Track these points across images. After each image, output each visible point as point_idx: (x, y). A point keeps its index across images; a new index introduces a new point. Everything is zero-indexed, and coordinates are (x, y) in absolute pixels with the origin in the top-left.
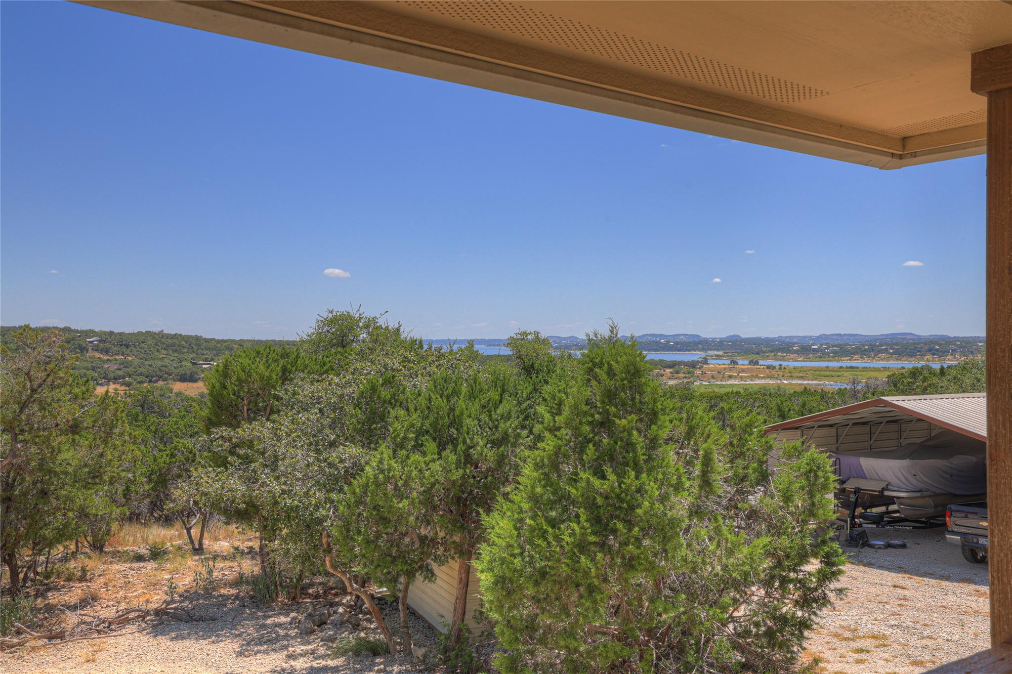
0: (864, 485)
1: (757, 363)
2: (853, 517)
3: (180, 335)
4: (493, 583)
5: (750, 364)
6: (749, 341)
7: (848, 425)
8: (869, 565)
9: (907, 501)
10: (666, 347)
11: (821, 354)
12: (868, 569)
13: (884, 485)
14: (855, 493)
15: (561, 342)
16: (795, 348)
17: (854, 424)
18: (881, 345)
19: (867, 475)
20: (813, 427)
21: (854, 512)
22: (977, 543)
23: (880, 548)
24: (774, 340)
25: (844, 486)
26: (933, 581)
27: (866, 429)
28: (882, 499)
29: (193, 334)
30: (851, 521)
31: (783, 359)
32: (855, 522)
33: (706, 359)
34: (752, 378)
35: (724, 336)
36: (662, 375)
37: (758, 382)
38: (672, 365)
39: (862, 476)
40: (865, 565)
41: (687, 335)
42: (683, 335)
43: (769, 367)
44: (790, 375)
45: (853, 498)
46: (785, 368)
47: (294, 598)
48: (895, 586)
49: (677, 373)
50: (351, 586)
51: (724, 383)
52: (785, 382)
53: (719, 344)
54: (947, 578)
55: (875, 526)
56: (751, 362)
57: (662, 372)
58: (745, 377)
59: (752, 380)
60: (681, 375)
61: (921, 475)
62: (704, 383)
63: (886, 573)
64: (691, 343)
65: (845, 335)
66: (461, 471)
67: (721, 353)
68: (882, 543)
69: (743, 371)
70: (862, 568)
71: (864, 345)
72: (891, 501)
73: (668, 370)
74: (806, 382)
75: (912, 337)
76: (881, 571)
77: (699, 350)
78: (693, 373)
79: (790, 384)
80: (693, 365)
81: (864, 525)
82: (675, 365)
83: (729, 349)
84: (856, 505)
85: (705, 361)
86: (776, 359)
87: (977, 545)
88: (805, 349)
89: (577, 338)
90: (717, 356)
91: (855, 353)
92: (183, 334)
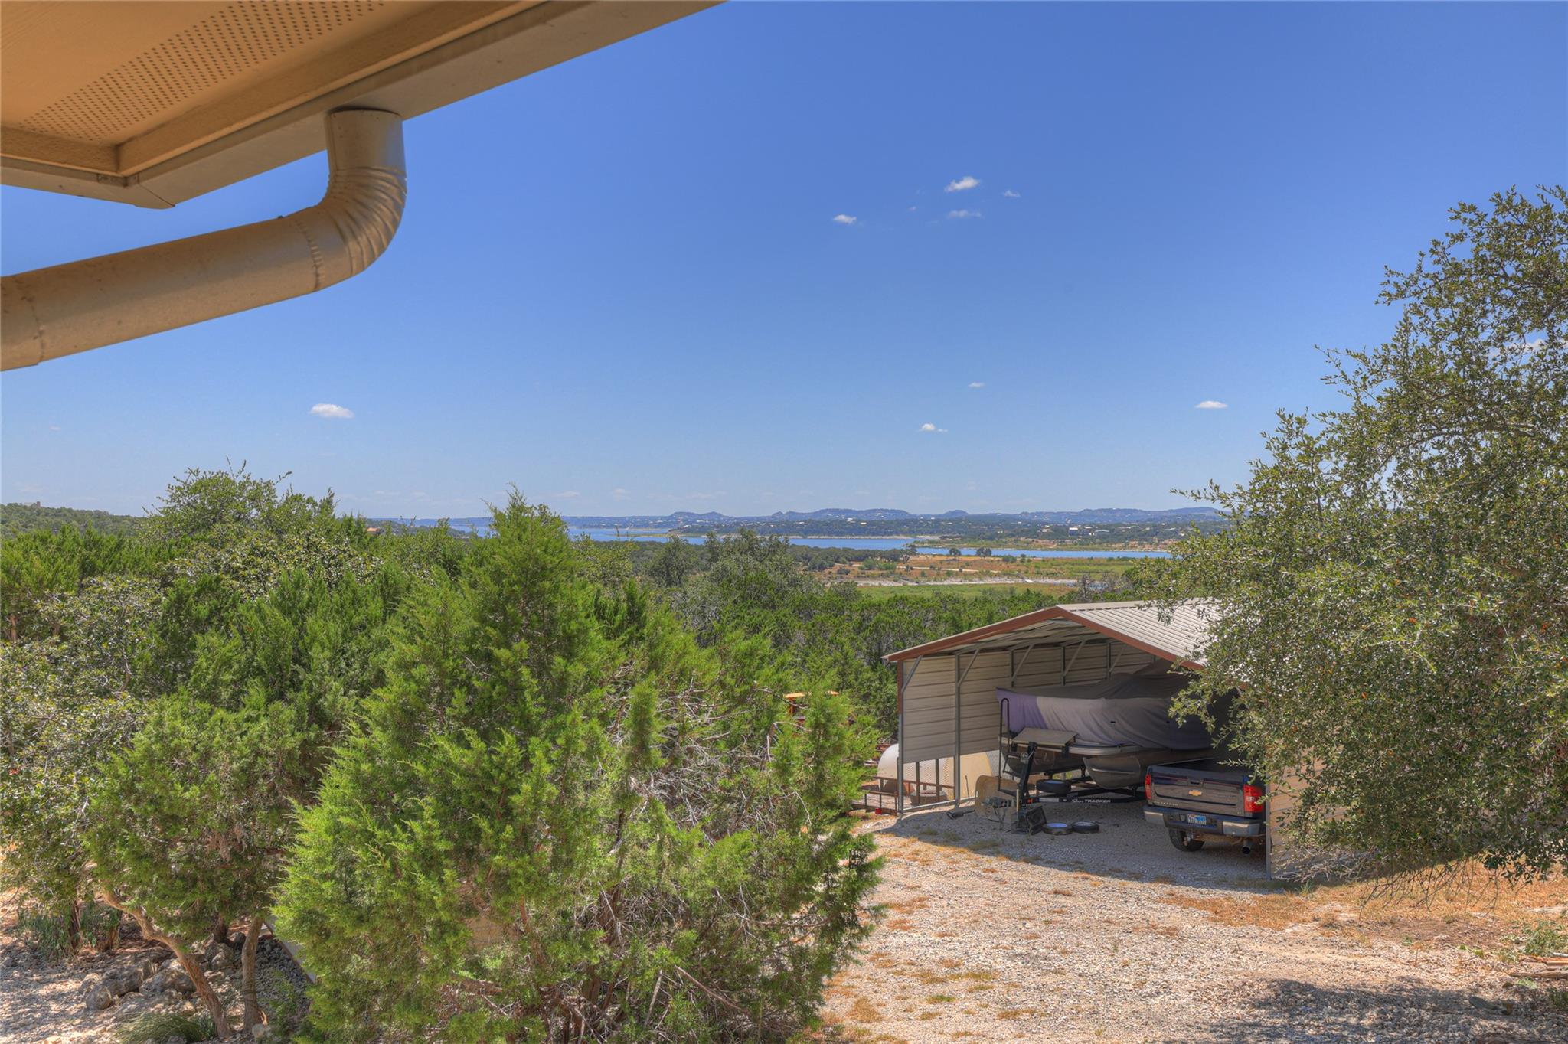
0: (1042, 738)
1: (988, 553)
2: (1025, 787)
3: (70, 510)
4: (294, 924)
5: (978, 554)
6: (978, 519)
7: (1027, 648)
8: (1035, 860)
9: (1100, 762)
10: (855, 530)
11: (1083, 539)
12: (1030, 866)
13: (1069, 737)
14: (1029, 750)
15: (694, 522)
16: (1045, 531)
17: (1036, 646)
18: (1168, 526)
19: (1047, 723)
20: (973, 652)
21: (1027, 778)
22: (1186, 821)
23: (1059, 833)
24: (1014, 518)
25: (1016, 741)
26: (1115, 882)
27: (1059, 651)
28: (1066, 759)
29: (93, 509)
30: (1021, 797)
31: (1027, 546)
32: (1028, 795)
33: (913, 547)
34: (981, 575)
35: (942, 513)
36: (847, 572)
37: (989, 581)
38: (862, 556)
39: (1040, 724)
40: (1027, 861)
41: (887, 510)
42: (881, 510)
43: (1006, 559)
44: (1035, 570)
45: (1025, 759)
46: (1029, 561)
47: (108, 948)
48: (1056, 892)
49: (870, 568)
50: (150, 928)
51: (939, 583)
52: (1029, 581)
53: (934, 525)
54: (1137, 877)
55: (1057, 800)
56: (980, 552)
57: (847, 567)
58: (971, 574)
59: (980, 579)
60: (876, 572)
61: (1123, 723)
62: (910, 584)
63: (1054, 871)
64: (892, 522)
65: (1118, 510)
66: (299, 736)
67: (936, 538)
68: (1064, 825)
69: (968, 565)
70: (1023, 865)
71: (1144, 526)
72: (1078, 762)
73: (856, 565)
74: (1059, 582)
75: (1212, 514)
76: (1047, 870)
77: (905, 534)
78: (894, 568)
79: (1036, 584)
80: (894, 556)
81: (1042, 800)
82: (866, 556)
83: (949, 532)
84: (1030, 769)
85: (913, 551)
86: (1017, 547)
87: (1184, 825)
88: (1059, 531)
89: (720, 515)
90: (930, 542)
91: (1131, 538)
92: (75, 508)
